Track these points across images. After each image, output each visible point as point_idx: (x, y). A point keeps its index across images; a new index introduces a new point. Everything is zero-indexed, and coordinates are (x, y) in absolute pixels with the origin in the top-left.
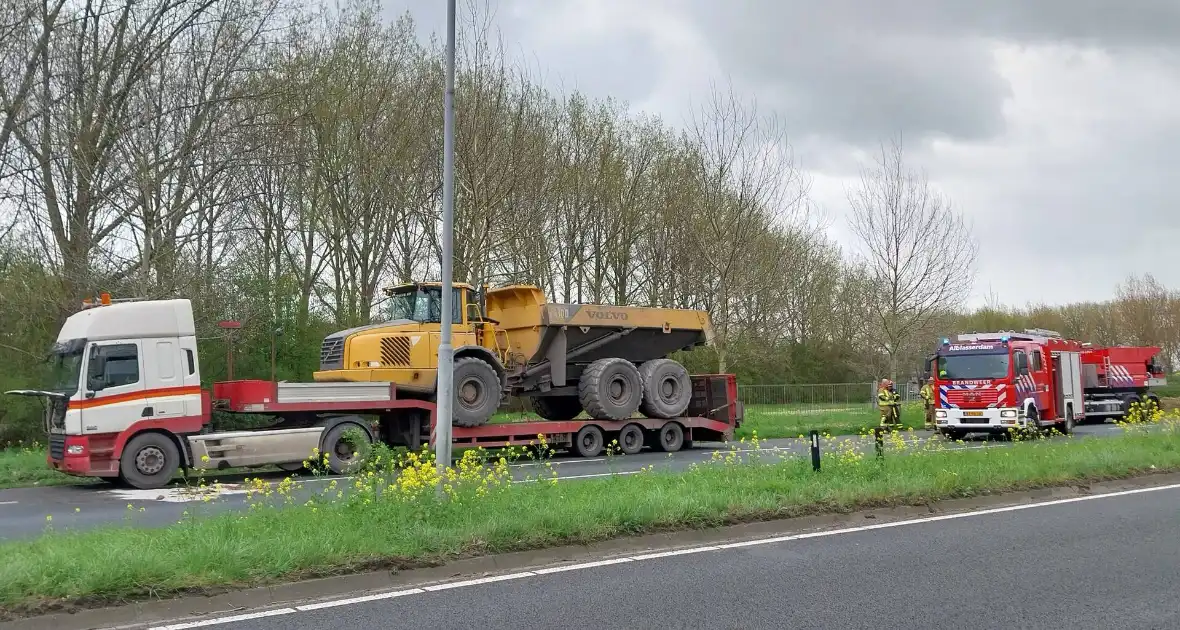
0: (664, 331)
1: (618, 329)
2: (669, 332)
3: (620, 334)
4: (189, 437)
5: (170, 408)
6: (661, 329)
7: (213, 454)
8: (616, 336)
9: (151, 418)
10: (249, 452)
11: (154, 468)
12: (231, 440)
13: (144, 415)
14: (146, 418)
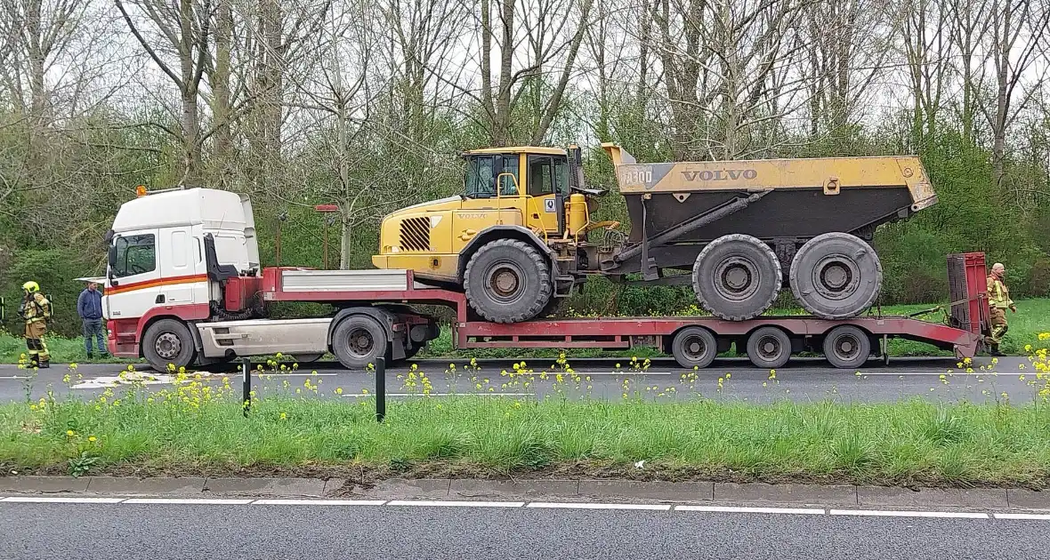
0: (827, 192)
1: (743, 193)
2: (837, 191)
3: (745, 200)
4: (198, 325)
5: (179, 295)
6: (822, 189)
7: (220, 342)
8: (741, 202)
9: (163, 305)
10: (254, 342)
11: (169, 353)
12: (236, 328)
13: (157, 302)
14: (159, 305)
